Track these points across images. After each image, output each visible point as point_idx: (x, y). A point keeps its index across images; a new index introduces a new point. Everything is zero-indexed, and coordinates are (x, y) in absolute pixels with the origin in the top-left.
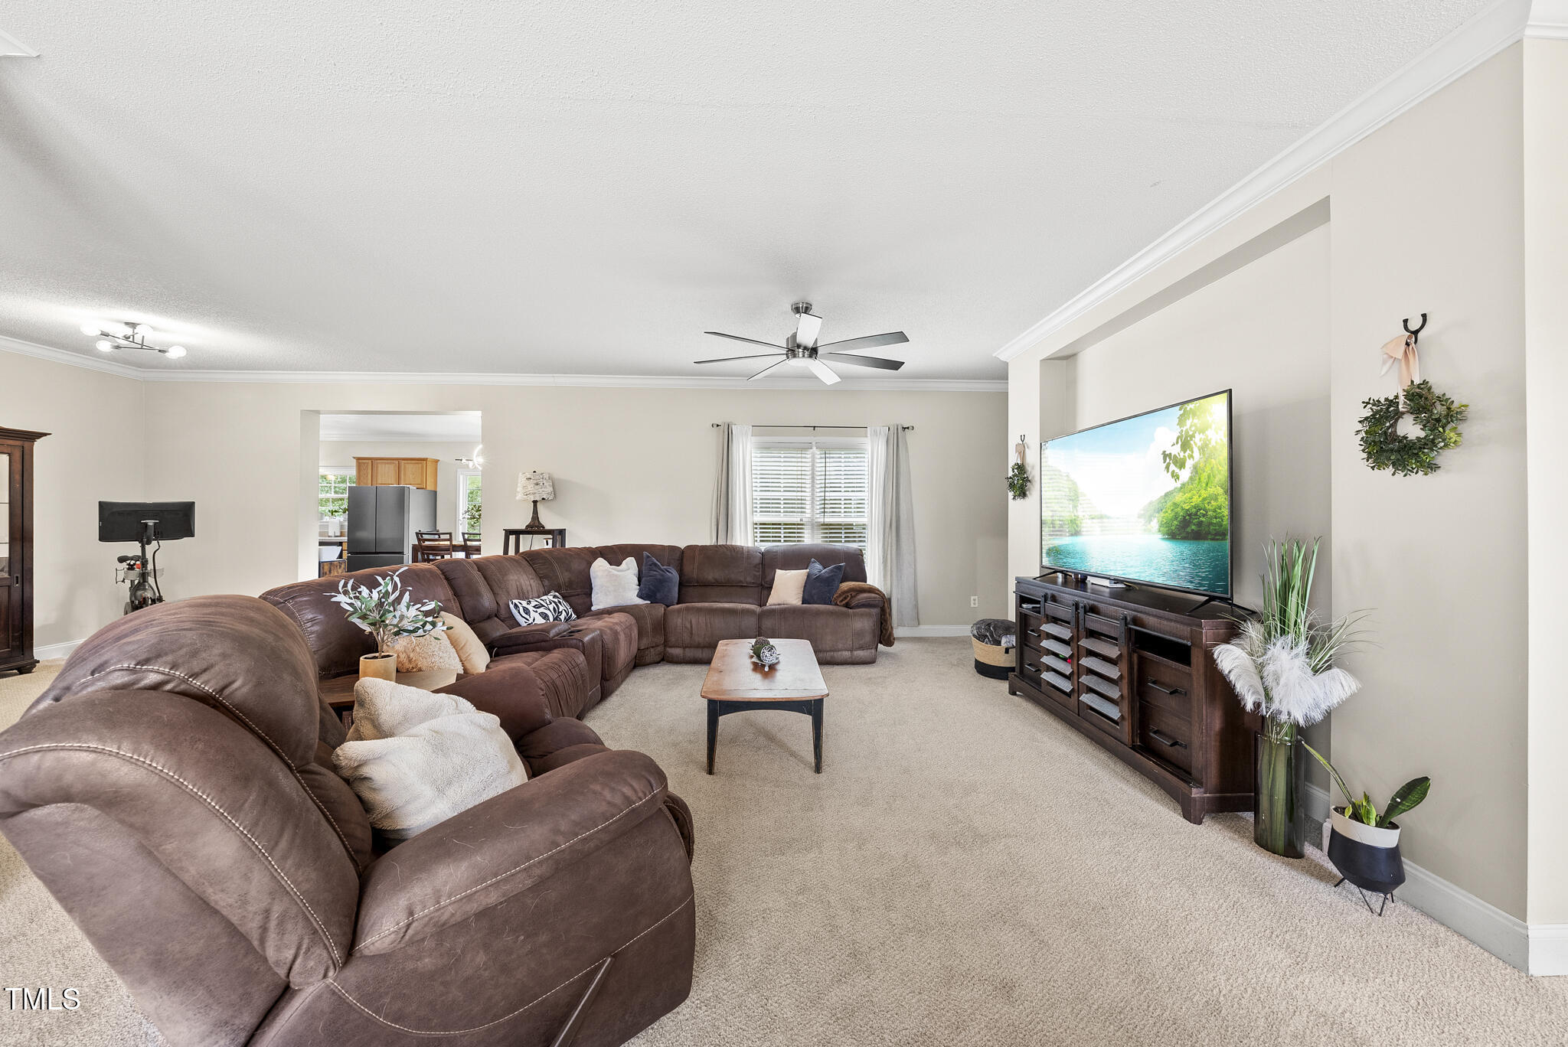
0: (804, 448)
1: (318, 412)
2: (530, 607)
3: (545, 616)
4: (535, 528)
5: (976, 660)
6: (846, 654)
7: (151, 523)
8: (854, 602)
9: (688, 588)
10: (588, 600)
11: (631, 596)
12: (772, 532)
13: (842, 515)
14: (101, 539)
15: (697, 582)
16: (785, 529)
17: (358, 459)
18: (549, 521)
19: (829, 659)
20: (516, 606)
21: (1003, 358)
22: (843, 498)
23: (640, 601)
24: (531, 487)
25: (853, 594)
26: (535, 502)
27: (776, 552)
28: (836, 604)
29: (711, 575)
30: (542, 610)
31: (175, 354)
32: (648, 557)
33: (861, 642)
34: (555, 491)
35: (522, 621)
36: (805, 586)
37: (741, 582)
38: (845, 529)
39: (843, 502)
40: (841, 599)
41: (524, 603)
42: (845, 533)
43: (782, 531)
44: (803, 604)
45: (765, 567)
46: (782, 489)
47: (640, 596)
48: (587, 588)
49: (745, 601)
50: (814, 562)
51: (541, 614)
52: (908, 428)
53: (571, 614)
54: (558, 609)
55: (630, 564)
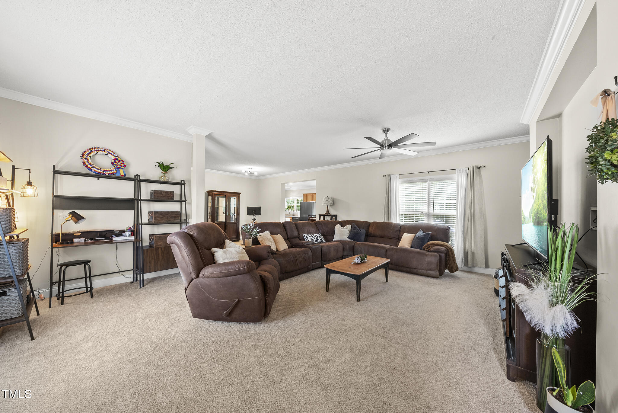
0: (425, 181)
1: (285, 183)
2: (308, 237)
3: (312, 240)
4: (328, 214)
5: (495, 288)
6: (424, 271)
7: (254, 211)
8: (431, 249)
9: (368, 237)
10: (332, 237)
11: (346, 238)
12: (409, 218)
13: (445, 211)
14: (247, 214)
15: (373, 235)
16: (415, 216)
17: (304, 194)
18: (332, 212)
19: (415, 272)
20: (305, 236)
21: (525, 122)
22: (445, 203)
23: (348, 240)
24: (325, 202)
25: (433, 246)
26: (328, 206)
27: (406, 226)
28: (424, 250)
29: (378, 233)
30: (312, 238)
31: (256, 174)
32: (354, 225)
33: (430, 267)
34: (334, 202)
35: (306, 240)
36: (413, 241)
37: (389, 237)
38: (446, 217)
39: (445, 205)
40: (426, 248)
41: (307, 235)
42: (446, 219)
43: (414, 217)
44: (412, 247)
45: (401, 230)
46: (415, 200)
47: (348, 238)
48: (333, 233)
49: (390, 244)
50: (421, 231)
51: (311, 239)
52: (481, 167)
53: (323, 241)
54: (318, 238)
55: (349, 227)
